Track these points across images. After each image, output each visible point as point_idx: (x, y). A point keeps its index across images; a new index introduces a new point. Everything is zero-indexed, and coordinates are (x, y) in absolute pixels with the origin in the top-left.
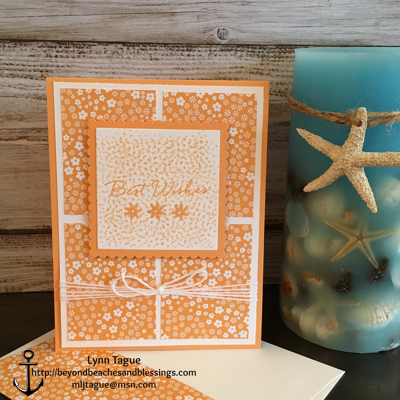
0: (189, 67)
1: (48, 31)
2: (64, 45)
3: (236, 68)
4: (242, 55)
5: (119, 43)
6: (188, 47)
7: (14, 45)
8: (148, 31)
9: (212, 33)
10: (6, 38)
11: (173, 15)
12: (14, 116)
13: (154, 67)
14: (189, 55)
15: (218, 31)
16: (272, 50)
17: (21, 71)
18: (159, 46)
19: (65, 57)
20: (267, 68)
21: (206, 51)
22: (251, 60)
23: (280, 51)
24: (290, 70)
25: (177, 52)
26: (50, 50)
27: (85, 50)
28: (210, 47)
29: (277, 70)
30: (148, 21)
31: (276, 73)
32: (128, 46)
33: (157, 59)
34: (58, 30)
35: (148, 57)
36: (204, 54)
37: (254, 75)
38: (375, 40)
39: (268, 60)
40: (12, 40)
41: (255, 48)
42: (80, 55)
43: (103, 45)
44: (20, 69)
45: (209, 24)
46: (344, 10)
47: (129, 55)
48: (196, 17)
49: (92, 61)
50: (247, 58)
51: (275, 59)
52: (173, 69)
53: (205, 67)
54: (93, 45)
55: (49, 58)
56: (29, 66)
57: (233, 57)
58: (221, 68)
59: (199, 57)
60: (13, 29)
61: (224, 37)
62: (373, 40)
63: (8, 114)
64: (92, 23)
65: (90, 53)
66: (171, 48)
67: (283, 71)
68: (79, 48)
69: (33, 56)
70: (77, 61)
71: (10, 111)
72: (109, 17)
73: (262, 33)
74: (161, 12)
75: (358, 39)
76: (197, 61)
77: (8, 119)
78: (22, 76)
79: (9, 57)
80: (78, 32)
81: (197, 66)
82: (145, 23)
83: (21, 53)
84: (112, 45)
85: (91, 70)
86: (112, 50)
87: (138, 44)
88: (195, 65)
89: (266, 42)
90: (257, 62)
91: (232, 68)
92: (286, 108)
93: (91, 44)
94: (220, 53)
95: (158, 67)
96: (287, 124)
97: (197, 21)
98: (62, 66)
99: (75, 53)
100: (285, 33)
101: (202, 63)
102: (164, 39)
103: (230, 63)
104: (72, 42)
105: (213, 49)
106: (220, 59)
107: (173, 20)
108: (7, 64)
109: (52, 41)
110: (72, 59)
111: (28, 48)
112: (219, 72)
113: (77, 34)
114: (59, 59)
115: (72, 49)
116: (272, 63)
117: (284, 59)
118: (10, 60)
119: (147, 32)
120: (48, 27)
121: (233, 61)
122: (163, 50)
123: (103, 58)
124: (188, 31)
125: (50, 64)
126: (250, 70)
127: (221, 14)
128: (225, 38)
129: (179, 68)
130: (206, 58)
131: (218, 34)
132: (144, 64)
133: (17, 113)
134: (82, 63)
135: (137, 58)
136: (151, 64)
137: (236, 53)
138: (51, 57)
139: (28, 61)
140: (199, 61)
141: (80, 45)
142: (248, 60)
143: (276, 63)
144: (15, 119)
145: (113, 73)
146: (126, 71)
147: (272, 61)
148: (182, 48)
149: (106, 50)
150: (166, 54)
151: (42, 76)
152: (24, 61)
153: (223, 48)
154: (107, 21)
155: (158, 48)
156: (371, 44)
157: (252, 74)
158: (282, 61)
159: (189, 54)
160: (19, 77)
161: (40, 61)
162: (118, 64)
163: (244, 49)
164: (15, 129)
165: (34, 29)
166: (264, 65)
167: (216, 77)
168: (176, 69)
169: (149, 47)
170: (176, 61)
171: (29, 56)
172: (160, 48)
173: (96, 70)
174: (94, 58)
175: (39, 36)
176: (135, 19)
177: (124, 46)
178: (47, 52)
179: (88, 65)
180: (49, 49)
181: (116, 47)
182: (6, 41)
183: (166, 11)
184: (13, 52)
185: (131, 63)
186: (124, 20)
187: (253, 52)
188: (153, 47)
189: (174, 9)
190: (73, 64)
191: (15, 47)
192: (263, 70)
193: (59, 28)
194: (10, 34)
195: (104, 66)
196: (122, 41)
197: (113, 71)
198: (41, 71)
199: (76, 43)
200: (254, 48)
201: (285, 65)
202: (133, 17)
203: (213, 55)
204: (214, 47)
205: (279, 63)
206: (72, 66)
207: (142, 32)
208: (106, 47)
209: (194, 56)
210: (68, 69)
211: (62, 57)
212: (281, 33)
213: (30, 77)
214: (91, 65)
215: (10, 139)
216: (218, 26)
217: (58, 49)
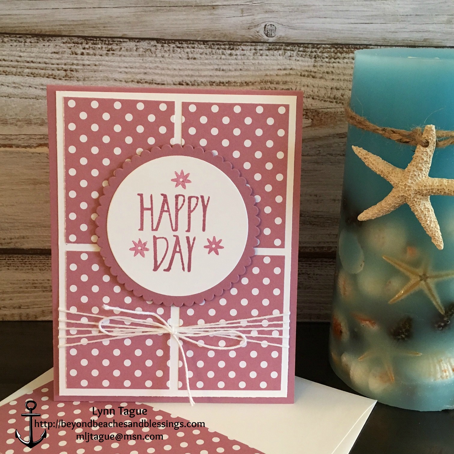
0: (231, 68)
1: (74, 25)
2: (92, 41)
3: (285, 69)
4: (292, 55)
5: (153, 39)
6: (230, 45)
7: (36, 41)
8: (186, 26)
9: (258, 29)
10: (28, 32)
11: (214, 8)
12: (34, 120)
13: (191, 67)
14: (231, 55)
15: (265, 28)
16: (326, 50)
17: (42, 69)
18: (197, 43)
19: (92, 55)
20: (320, 71)
21: (250, 50)
22: (302, 61)
23: (336, 51)
24: (347, 73)
25: (218, 50)
26: (76, 47)
27: (115, 47)
28: (255, 45)
29: (332, 72)
30: (185, 15)
31: (331, 77)
32: (163, 43)
33: (195, 59)
34: (85, 24)
35: (185, 56)
36: (247, 53)
37: (305, 78)
38: (447, 40)
39: (322, 61)
40: (34, 35)
41: (308, 48)
42: (108, 52)
43: (135, 41)
44: (42, 68)
45: (254, 19)
46: (411, 4)
47: (163, 54)
48: (240, 11)
49: (121, 59)
50: (298, 58)
51: (330, 61)
52: (212, 70)
53: (249, 68)
54: (124, 42)
55: (74, 56)
56: (52, 64)
57: (281, 57)
58: (268, 70)
59: (242, 56)
60: (36, 22)
61: (271, 34)
62: (444, 40)
63: (28, 117)
64: (122, 17)
65: (120, 51)
66: (211, 46)
67: (339, 74)
68: (108, 44)
69: (57, 53)
70: (105, 59)
71: (30, 115)
72: (142, 10)
73: (315, 30)
74: (200, 5)
75: (427, 38)
76: (240, 61)
77: (28, 123)
78: (45, 75)
79: (31, 54)
80: (107, 27)
81: (240, 67)
82: (181, 17)
83: (44, 49)
84: (145, 42)
85: (120, 70)
86: (144, 47)
87: (173, 41)
88: (237, 66)
89: (319, 40)
90: (309, 64)
91: (281, 69)
92: (342, 117)
93: (121, 40)
94: (267, 52)
95: (196, 67)
96: (343, 136)
97: (241, 15)
98: (89, 65)
99: (103, 50)
100: (342, 30)
101: (245, 64)
102: (204, 35)
103: (278, 64)
104: (100, 38)
105: (259, 48)
106: (266, 60)
107: (215, 14)
108: (28, 62)
109: (78, 37)
110: (100, 57)
111: (52, 44)
112: (265, 74)
113: (106, 29)
114: (86, 57)
115: (99, 46)
116: (327, 65)
117: (341, 61)
118: (32, 57)
119: (184, 27)
120: (73, 21)
121: (282, 62)
122: (201, 48)
123: (135, 57)
124: (230, 27)
125: (75, 62)
126: (301, 73)
127: (269, 7)
128: (273, 35)
129: (220, 68)
130: (250, 58)
131: (265, 30)
132: (180, 63)
133: (38, 117)
134: (111, 62)
135: (173, 57)
136: (188, 64)
137: (285, 53)
138: (76, 54)
139: (51, 59)
140: (243, 61)
141: (109, 41)
142: (298, 61)
143: (331, 65)
144: (35, 124)
145: (145, 73)
146: (159, 72)
147: (327, 62)
148: (223, 47)
149: (138, 47)
150: (205, 52)
151: (66, 76)
152: (46, 58)
153: (270, 47)
154: (140, 15)
155: (196, 46)
156: (443, 44)
157: (303, 77)
158: (339, 62)
159: (231, 53)
160: (41, 76)
161: (65, 59)
162: (150, 64)
163: (294, 48)
164: (35, 135)
165: (58, 23)
166: (317, 67)
167: (262, 79)
168: (216, 70)
169: (186, 45)
170: (217, 61)
171: (52, 53)
172: (198, 46)
173: (126, 70)
174: (124, 56)
175: (64, 31)
176: (171, 13)
177: (158, 43)
178: (73, 49)
179: (117, 64)
180: (74, 46)
181: (149, 44)
182: (28, 36)
183: (206, 4)
184: (35, 49)
185: (165, 62)
186: (159, 13)
187: (304, 52)
188: (191, 45)
189: (215, 2)
190: (100, 62)
191: (38, 42)
192: (315, 72)
193: (87, 22)
194: (33, 28)
195: (134, 65)
196: (155, 37)
197: (145, 71)
198: (65, 70)
199: (105, 39)
200: (306, 47)
201: (342, 68)
202: (169, 11)
203: (258, 54)
204: (260, 45)
205: (334, 64)
206: (100, 65)
207: (179, 27)
208: (138, 44)
209: (236, 55)
210: (95, 68)
211: (88, 54)
212: (337, 30)
213: (53, 76)
214: (121, 63)
215: (30, 146)
216: (265, 22)
217: (84, 45)
